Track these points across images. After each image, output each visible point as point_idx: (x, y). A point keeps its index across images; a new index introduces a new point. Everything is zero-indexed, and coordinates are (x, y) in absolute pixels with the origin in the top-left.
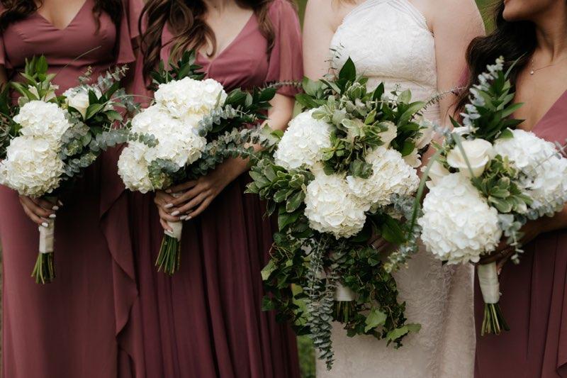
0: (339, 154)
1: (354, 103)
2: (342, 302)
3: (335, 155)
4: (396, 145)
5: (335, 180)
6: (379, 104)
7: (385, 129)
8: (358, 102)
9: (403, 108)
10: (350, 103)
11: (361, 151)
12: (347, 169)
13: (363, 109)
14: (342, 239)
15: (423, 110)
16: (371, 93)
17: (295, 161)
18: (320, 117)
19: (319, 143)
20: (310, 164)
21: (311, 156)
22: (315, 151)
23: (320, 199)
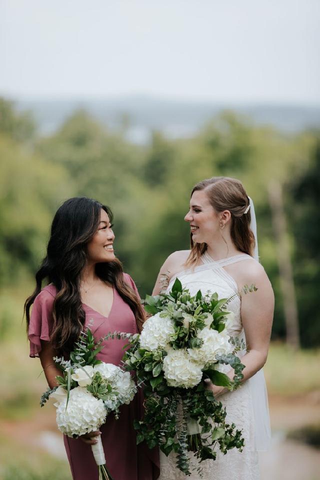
0: (181, 335)
1: (186, 304)
2: (193, 435)
3: (178, 336)
4: (214, 326)
5: (180, 353)
6: (201, 303)
7: (206, 317)
8: (188, 302)
9: (214, 303)
10: (183, 305)
11: (194, 333)
12: (188, 345)
13: (192, 307)
14: (189, 389)
15: (226, 305)
16: (194, 298)
17: (153, 345)
18: (166, 316)
19: (167, 332)
20: (163, 345)
21: (163, 340)
22: (165, 337)
23: (173, 365)
